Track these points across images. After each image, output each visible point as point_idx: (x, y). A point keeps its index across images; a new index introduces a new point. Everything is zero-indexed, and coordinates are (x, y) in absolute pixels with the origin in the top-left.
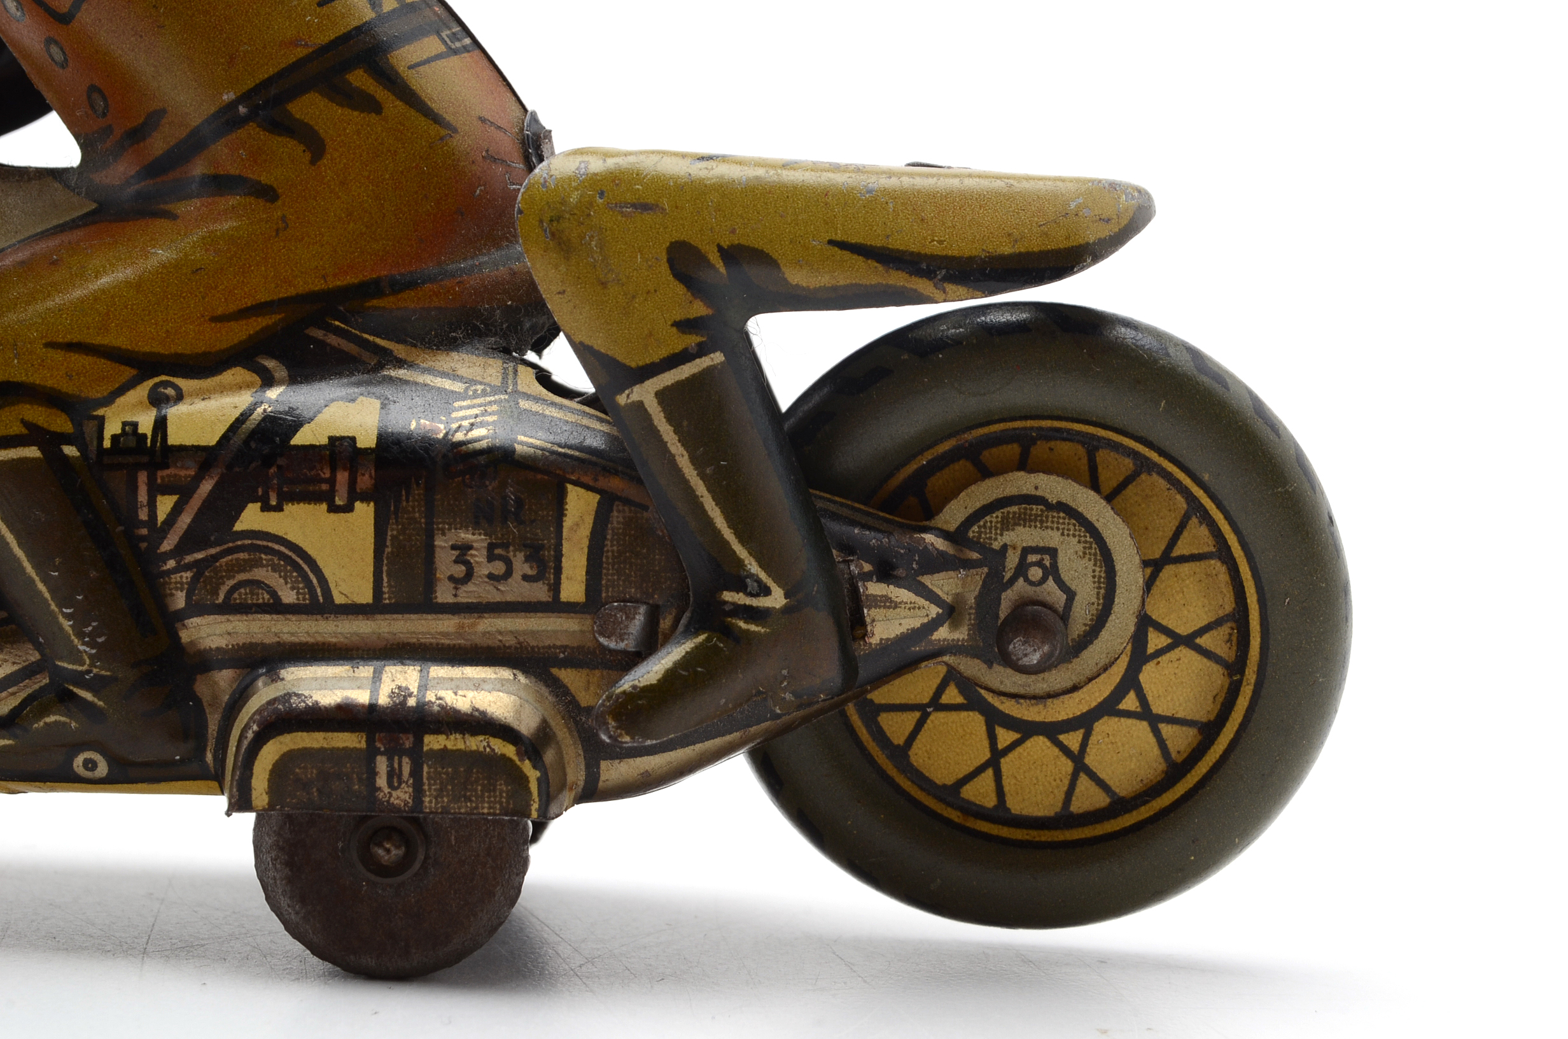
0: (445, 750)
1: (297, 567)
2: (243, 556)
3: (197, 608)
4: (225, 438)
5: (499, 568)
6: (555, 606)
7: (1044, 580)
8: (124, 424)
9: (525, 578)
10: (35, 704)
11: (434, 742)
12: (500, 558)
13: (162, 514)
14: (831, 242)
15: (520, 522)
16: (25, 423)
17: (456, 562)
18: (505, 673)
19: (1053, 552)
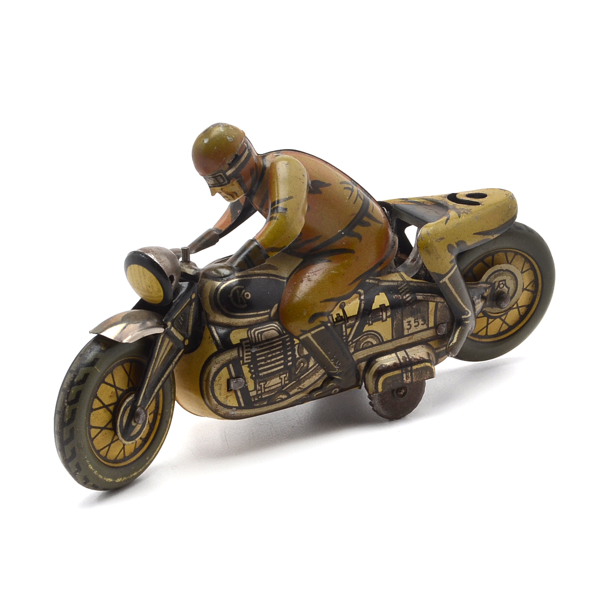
0: (417, 368)
1: (376, 336)
2: (365, 337)
3: (356, 351)
4: (358, 312)
5: (417, 323)
6: (428, 329)
7: (503, 287)
8: (337, 314)
9: (422, 324)
10: (326, 382)
11: (415, 367)
12: (417, 322)
13: (348, 333)
14: (474, 234)
15: (420, 313)
16: (321, 322)
17: (408, 325)
18: (420, 346)
19: (505, 280)
